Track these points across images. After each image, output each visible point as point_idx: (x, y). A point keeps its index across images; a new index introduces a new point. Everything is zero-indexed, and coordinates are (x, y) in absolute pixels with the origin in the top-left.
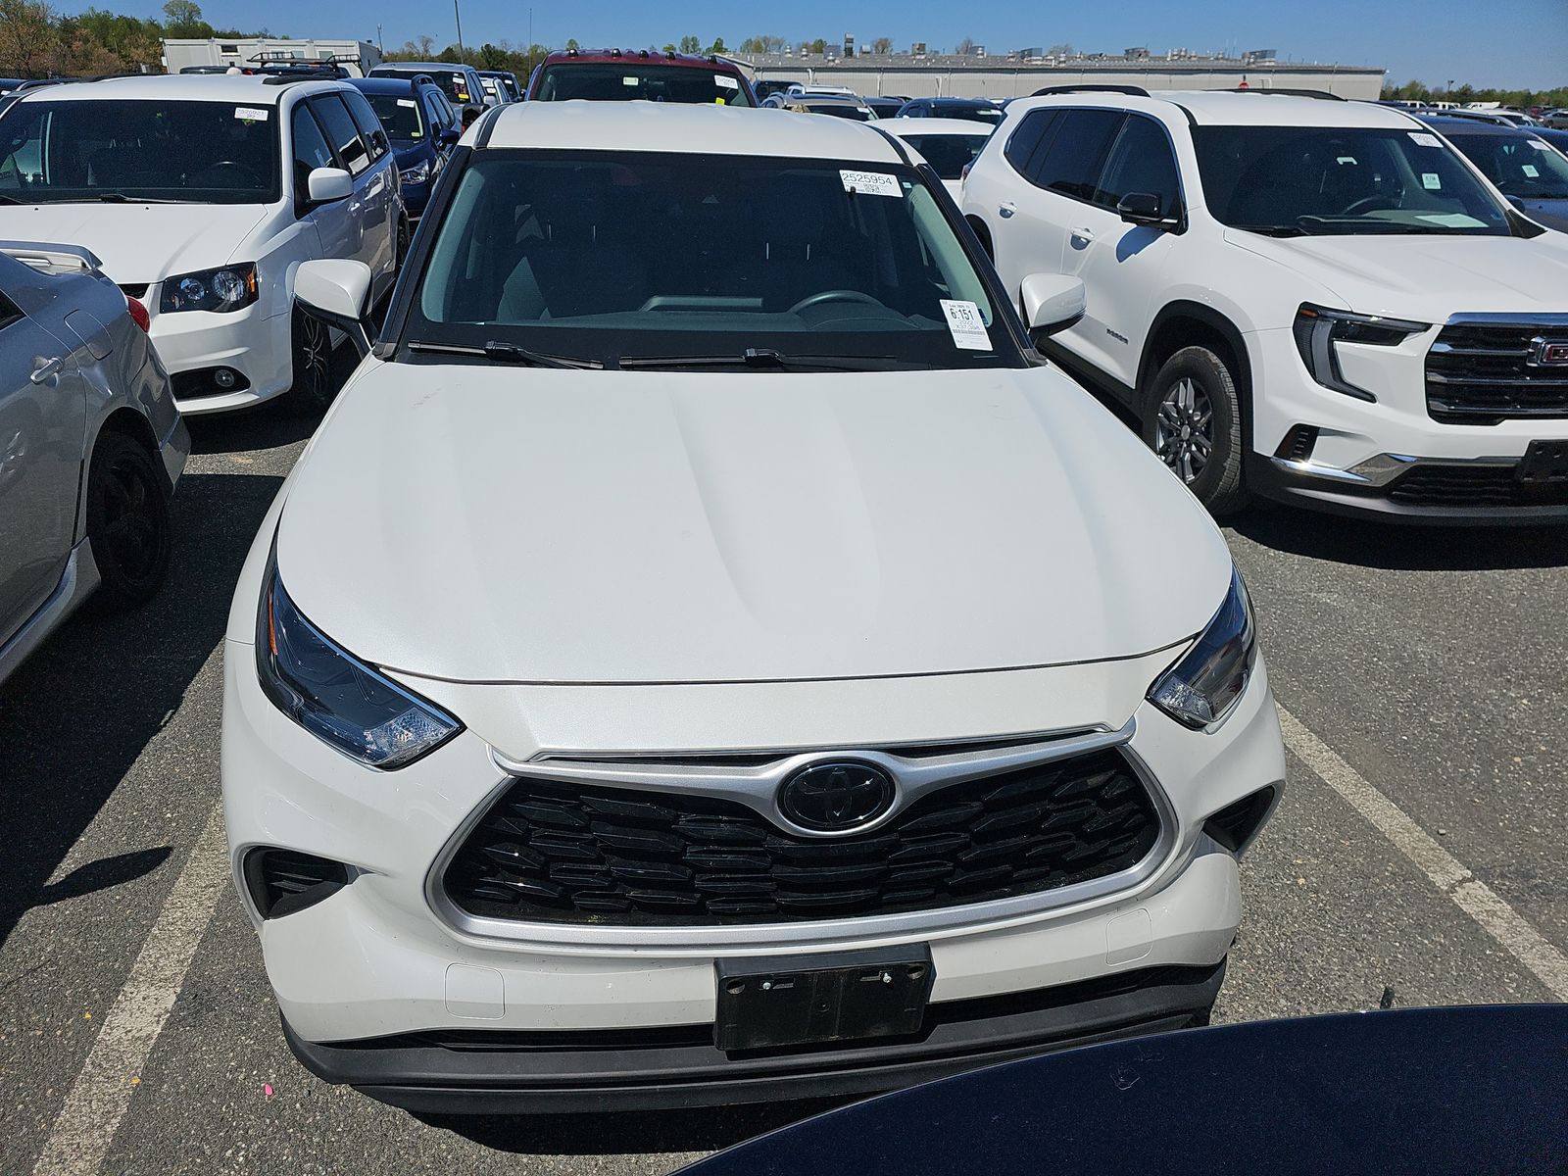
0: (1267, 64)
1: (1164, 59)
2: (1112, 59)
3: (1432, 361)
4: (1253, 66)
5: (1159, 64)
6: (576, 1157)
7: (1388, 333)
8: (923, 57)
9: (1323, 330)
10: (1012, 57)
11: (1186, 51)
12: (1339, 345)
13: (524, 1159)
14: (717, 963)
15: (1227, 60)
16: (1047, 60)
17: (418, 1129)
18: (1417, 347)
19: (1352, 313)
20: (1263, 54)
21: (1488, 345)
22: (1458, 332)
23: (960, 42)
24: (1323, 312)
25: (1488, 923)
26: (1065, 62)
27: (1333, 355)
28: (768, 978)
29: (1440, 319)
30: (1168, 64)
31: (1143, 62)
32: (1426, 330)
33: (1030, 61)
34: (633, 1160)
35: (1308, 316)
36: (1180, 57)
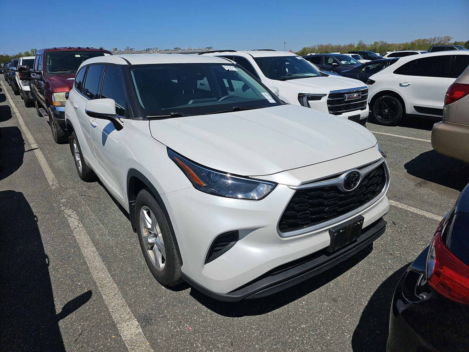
0: (211, 50)
1: (185, 50)
2: (171, 50)
3: (329, 102)
4: (208, 51)
5: (184, 52)
6: (280, 308)
7: (318, 97)
8: (117, 52)
9: (305, 99)
10: (144, 51)
11: (190, 48)
12: (309, 101)
13: (269, 313)
14: (330, 230)
15: (201, 50)
16: (154, 51)
17: (237, 319)
18: (325, 99)
19: (310, 94)
20: (210, 48)
21: (337, 97)
22: (332, 95)
23: (126, 48)
24: (304, 95)
25: (398, 206)
26: (159, 52)
27: (308, 103)
28: (341, 229)
29: (328, 93)
30: (186, 51)
31: (180, 51)
32: (326, 96)
33: (149, 52)
34: (293, 303)
35: (301, 97)
36: (189, 49)
